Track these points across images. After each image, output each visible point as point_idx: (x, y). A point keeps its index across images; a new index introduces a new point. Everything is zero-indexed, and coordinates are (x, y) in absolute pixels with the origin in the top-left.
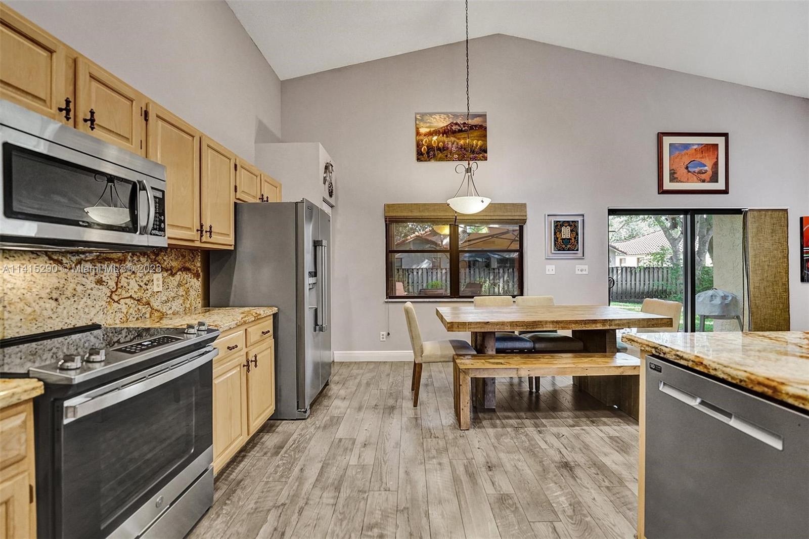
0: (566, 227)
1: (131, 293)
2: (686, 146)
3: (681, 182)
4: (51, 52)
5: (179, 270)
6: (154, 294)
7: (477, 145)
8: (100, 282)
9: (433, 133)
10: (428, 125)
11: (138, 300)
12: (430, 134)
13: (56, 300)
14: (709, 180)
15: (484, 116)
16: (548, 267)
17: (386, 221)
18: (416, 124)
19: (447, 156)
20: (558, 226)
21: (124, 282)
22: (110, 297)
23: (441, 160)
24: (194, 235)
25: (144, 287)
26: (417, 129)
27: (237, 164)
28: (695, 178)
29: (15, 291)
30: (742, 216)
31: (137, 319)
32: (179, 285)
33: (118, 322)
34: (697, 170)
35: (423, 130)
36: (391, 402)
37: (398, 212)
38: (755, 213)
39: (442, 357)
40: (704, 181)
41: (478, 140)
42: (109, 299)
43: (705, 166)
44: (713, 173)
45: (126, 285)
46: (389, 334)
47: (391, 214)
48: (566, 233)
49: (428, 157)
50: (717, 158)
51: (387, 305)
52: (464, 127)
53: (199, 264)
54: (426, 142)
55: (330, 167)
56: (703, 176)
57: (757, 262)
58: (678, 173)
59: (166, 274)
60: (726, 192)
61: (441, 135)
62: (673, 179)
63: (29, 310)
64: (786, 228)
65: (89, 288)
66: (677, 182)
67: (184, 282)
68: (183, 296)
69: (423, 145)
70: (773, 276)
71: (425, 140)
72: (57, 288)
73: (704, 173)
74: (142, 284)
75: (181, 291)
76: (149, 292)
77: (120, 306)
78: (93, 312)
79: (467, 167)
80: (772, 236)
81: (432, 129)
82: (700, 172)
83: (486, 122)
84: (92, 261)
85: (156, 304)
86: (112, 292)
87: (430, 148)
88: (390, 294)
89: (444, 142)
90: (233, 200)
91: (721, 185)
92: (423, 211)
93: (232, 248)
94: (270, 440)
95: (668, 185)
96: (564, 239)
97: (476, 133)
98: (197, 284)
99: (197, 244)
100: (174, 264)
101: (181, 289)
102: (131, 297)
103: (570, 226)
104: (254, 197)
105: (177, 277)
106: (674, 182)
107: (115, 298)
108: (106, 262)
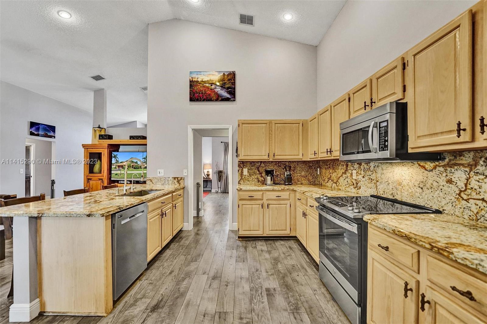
8: (450, 181)
13: (422, 188)
21: (473, 183)
22: (459, 194)
42: (457, 196)
45: (476, 187)
63: (410, 191)
65: (442, 184)
72: (422, 182)
86: (461, 191)
102: (483, 200)
107: (462, 195)
108: (456, 167)
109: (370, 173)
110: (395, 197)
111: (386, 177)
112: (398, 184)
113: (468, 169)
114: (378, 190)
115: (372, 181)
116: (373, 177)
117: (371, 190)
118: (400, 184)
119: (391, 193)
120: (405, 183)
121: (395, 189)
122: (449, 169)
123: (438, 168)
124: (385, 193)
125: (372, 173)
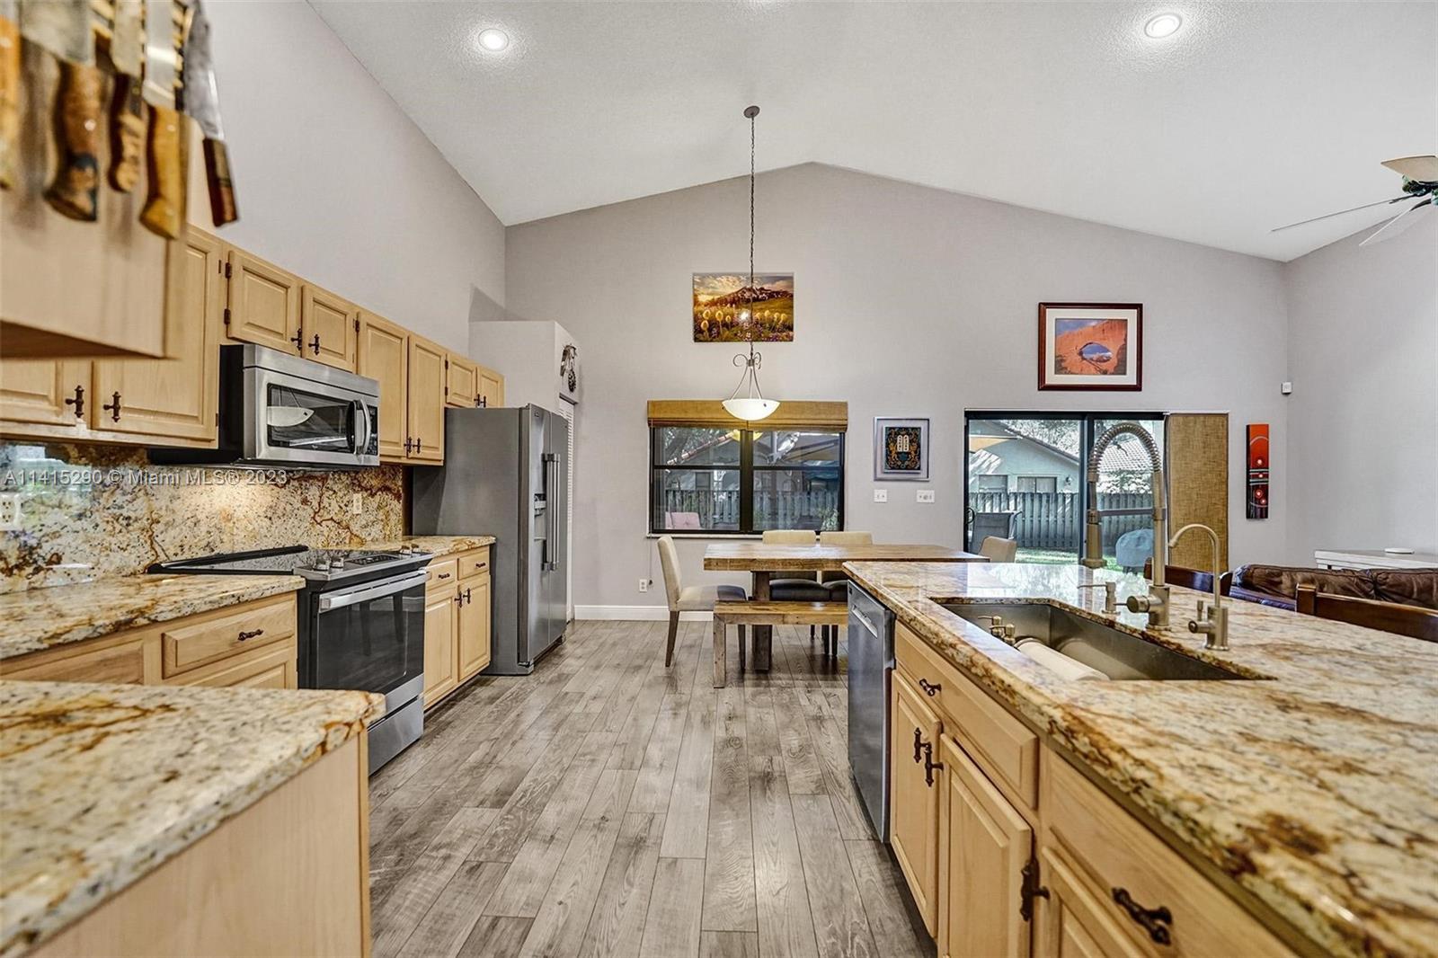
0: (903, 435)
1: (332, 515)
2: (1081, 322)
3: (1072, 373)
4: (286, 288)
5: (379, 489)
6: (354, 516)
7: (779, 320)
8: (305, 501)
9: (717, 302)
10: (710, 290)
11: (338, 523)
12: (713, 303)
13: (270, 519)
14: (1113, 371)
15: (789, 279)
16: (877, 492)
17: (649, 425)
18: (694, 290)
19: (736, 335)
20: (892, 434)
21: (325, 502)
22: (314, 518)
23: (727, 340)
24: (401, 450)
25: (344, 508)
26: (695, 296)
27: (448, 360)
28: (1092, 368)
29: (240, 508)
30: (1163, 422)
31: (337, 544)
32: (379, 508)
33: (320, 545)
34: (1095, 356)
35: (703, 298)
36: (639, 662)
37: (665, 412)
38: (1181, 419)
39: (701, 603)
40: (1105, 373)
41: (781, 313)
42: (313, 521)
43: (1108, 351)
44: (1118, 361)
45: (327, 506)
46: (651, 582)
47: (657, 415)
48: (903, 444)
49: (710, 335)
50: (1126, 340)
51: (649, 541)
52: (761, 294)
53: (400, 483)
54: (707, 314)
55: (572, 351)
56: (1104, 366)
57: (1181, 490)
58: (1068, 361)
59: (365, 494)
60: (1138, 388)
61: (729, 305)
62: (1060, 369)
63: (251, 528)
64: (1225, 441)
65: (296, 507)
66: (1066, 373)
67: (384, 504)
68: (382, 520)
69: (703, 319)
70: (1205, 510)
71: (707, 312)
72: (271, 507)
73: (1105, 361)
74: (342, 505)
75: (381, 515)
76: (349, 514)
77: (322, 529)
78: (299, 533)
79: (749, 358)
80: (1205, 453)
81: (716, 297)
82: (1101, 360)
83: (792, 286)
84: (298, 479)
85: (355, 528)
86: (316, 513)
87: (713, 323)
88: (657, 528)
89: (732, 316)
90: (443, 405)
91: (1130, 379)
92: (702, 411)
93: (441, 464)
94: (483, 693)
95: (1052, 378)
96: (900, 453)
97: (778, 303)
98: (397, 506)
99: (404, 460)
100: (374, 482)
101: (381, 513)
102: (332, 519)
103: (909, 434)
104: (468, 399)
105: (377, 498)
106: (1062, 374)
107: (318, 519)
108: (311, 481)
109: (120, 499)
110: (216, 551)
111: (187, 504)
112: (224, 518)
113: (320, 484)
114: (158, 549)
115: (128, 525)
116: (139, 508)
117: (126, 553)
118: (228, 518)
119: (204, 543)
120: (239, 514)
121: (215, 533)
122: (304, 483)
123: (292, 482)
124: (186, 548)
125: (129, 497)
